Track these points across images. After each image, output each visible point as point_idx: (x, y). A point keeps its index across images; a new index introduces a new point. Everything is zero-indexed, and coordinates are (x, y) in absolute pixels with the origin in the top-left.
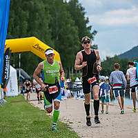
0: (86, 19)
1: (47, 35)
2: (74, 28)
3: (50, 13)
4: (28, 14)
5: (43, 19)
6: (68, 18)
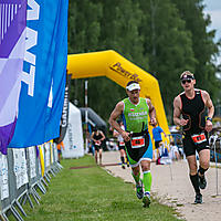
0: (205, 17)
1: (136, 48)
2: (184, 33)
3: (141, 7)
4: (101, 10)
5: (128, 19)
6: (174, 15)
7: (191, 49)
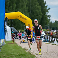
0: (45, 2)
2: (39, 6)
5: (23, 3)
7: (41, 11)
